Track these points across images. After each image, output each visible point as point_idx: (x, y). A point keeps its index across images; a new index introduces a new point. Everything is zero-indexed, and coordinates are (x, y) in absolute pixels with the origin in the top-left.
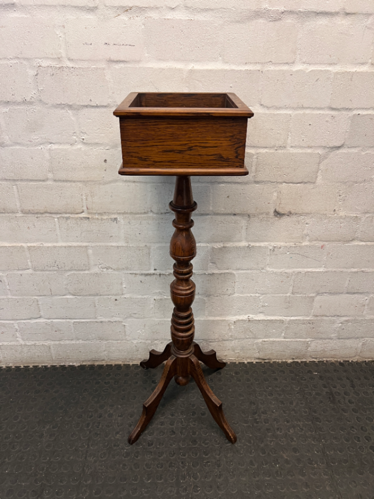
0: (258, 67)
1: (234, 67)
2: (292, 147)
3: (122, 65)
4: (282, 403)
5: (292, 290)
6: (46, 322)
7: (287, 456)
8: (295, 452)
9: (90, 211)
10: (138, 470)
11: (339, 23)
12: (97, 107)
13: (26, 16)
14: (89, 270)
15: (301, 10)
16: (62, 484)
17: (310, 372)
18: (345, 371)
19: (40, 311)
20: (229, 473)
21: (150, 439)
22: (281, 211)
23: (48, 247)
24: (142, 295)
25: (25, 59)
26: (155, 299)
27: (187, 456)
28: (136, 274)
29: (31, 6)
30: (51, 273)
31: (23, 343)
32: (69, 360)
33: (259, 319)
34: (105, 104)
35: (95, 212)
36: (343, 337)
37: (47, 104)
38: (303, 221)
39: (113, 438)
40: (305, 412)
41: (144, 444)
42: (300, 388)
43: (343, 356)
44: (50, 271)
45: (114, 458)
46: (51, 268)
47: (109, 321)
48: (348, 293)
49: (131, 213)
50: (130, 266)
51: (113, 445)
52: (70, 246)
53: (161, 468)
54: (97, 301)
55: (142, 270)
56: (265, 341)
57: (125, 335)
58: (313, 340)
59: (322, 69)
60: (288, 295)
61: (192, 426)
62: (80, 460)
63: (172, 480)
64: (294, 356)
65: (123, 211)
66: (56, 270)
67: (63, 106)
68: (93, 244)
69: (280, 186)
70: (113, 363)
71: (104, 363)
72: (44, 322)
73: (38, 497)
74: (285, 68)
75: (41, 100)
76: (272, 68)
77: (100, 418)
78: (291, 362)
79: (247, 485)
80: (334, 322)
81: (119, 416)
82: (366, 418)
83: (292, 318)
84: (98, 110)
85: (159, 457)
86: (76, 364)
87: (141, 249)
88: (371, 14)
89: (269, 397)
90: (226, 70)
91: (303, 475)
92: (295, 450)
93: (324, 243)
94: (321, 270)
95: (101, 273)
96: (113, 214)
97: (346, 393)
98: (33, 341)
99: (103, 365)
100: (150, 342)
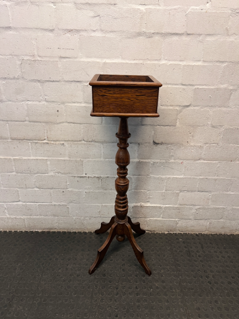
0: (141, 62)
1: (128, 61)
2: (161, 105)
3: (68, 60)
4: (159, 255)
5: (166, 189)
6: (22, 204)
7: (157, 285)
8: (163, 283)
9: (49, 139)
10: (70, 289)
11: (184, 39)
12: (53, 81)
13: (16, 33)
14: (47, 173)
15: (163, 32)
16: (24, 295)
17: (177, 239)
18: (199, 239)
19: (19, 197)
20: (123, 292)
21: (78, 273)
22: (157, 142)
23: (25, 159)
24: (78, 189)
25: (15, 55)
26: (86, 192)
27: (99, 283)
28: (75, 177)
29: (19, 28)
30: (26, 174)
31: (8, 216)
32: (36, 228)
33: (147, 206)
34: (58, 80)
35: (52, 140)
36: (197, 218)
37: (26, 79)
38: (170, 148)
39: (57, 272)
40: (172, 261)
41: (75, 275)
42: (171, 248)
43: (198, 230)
44: (26, 173)
45: (56, 282)
46: (26, 172)
47: (59, 205)
48: (199, 191)
49: (72, 141)
50: (72, 172)
51: (56, 275)
52: (38, 159)
53: (83, 289)
54: (52, 192)
55: (78, 174)
56: (151, 220)
57: (68, 214)
58: (180, 219)
59: (176, 63)
60: (164, 191)
61: (104, 266)
62: (37, 283)
63: (89, 295)
64: (169, 229)
65: (67, 140)
66: (29, 173)
67: (35, 81)
68: (50, 158)
69: (156, 127)
70: (61, 231)
71: (56, 231)
72: (21, 204)
73: (10, 302)
74: (156, 62)
75: (23, 77)
76: (149, 62)
77: (50, 260)
78: (167, 233)
79: (132, 300)
80: (191, 209)
81: (61, 260)
82: (208, 266)
83: (166, 206)
84: (53, 83)
85: (83, 282)
86: (40, 231)
87: (78, 162)
88: (201, 35)
89: (151, 252)
90: (124, 63)
91: (166, 295)
92: (163, 282)
93: (182, 161)
94: (182, 177)
95: (55, 175)
96: (62, 141)
97: (197, 251)
98: (14, 215)
99: (55, 232)
100: (83, 218)
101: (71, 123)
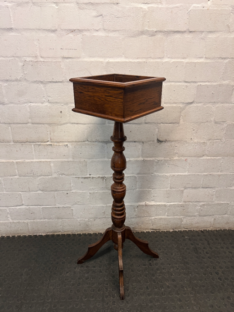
0: (144, 60)
1: (131, 60)
2: (165, 103)
3: (70, 60)
4: (166, 254)
5: (170, 186)
6: (26, 207)
7: (168, 284)
8: (174, 282)
9: (52, 141)
10: (79, 293)
11: (186, 37)
12: (56, 82)
13: (18, 35)
14: (51, 175)
15: (166, 30)
16: (33, 302)
17: (183, 236)
18: (204, 236)
19: (22, 201)
20: (134, 294)
21: (87, 276)
22: (161, 139)
23: (28, 162)
24: (83, 191)
25: (17, 57)
26: (90, 193)
27: (109, 285)
28: (79, 178)
29: (21, 29)
30: (29, 177)
31: (11, 221)
32: (39, 231)
33: (152, 204)
34: (61, 81)
35: (55, 141)
36: (202, 215)
37: (29, 81)
38: (174, 145)
39: (64, 276)
40: (180, 259)
41: (83, 278)
42: (177, 246)
43: (203, 227)
44: (29, 176)
45: (65, 287)
46: (30, 175)
47: (63, 207)
48: (203, 188)
49: (76, 142)
50: (76, 173)
51: (64, 279)
52: (41, 161)
53: (93, 292)
54: (56, 195)
55: (82, 175)
56: (156, 218)
57: (73, 216)
58: (184, 217)
59: (179, 61)
60: (168, 189)
61: (112, 268)
62: (45, 288)
63: (100, 298)
64: (174, 227)
65: (71, 141)
66: (32, 176)
67: (38, 82)
68: (54, 160)
69: (160, 125)
70: (66, 233)
71: (60, 233)
72: (24, 208)
73: (19, 309)
74: (159, 60)
75: (25, 79)
76: (152, 60)
77: (57, 264)
78: (172, 231)
79: (144, 300)
80: (196, 206)
81: (68, 263)
82: (216, 262)
83: (171, 204)
84: (57, 84)
85: (92, 285)
86: (43, 234)
87: (82, 162)
88: (203, 32)
89: (158, 251)
90: (126, 62)
91: (178, 294)
92: (174, 280)
93: (187, 158)
94: (186, 174)
95: (59, 177)
96: (65, 142)
97: (204, 248)
98: (18, 220)
99: (59, 235)
100: (87, 219)
101: (75, 123)
